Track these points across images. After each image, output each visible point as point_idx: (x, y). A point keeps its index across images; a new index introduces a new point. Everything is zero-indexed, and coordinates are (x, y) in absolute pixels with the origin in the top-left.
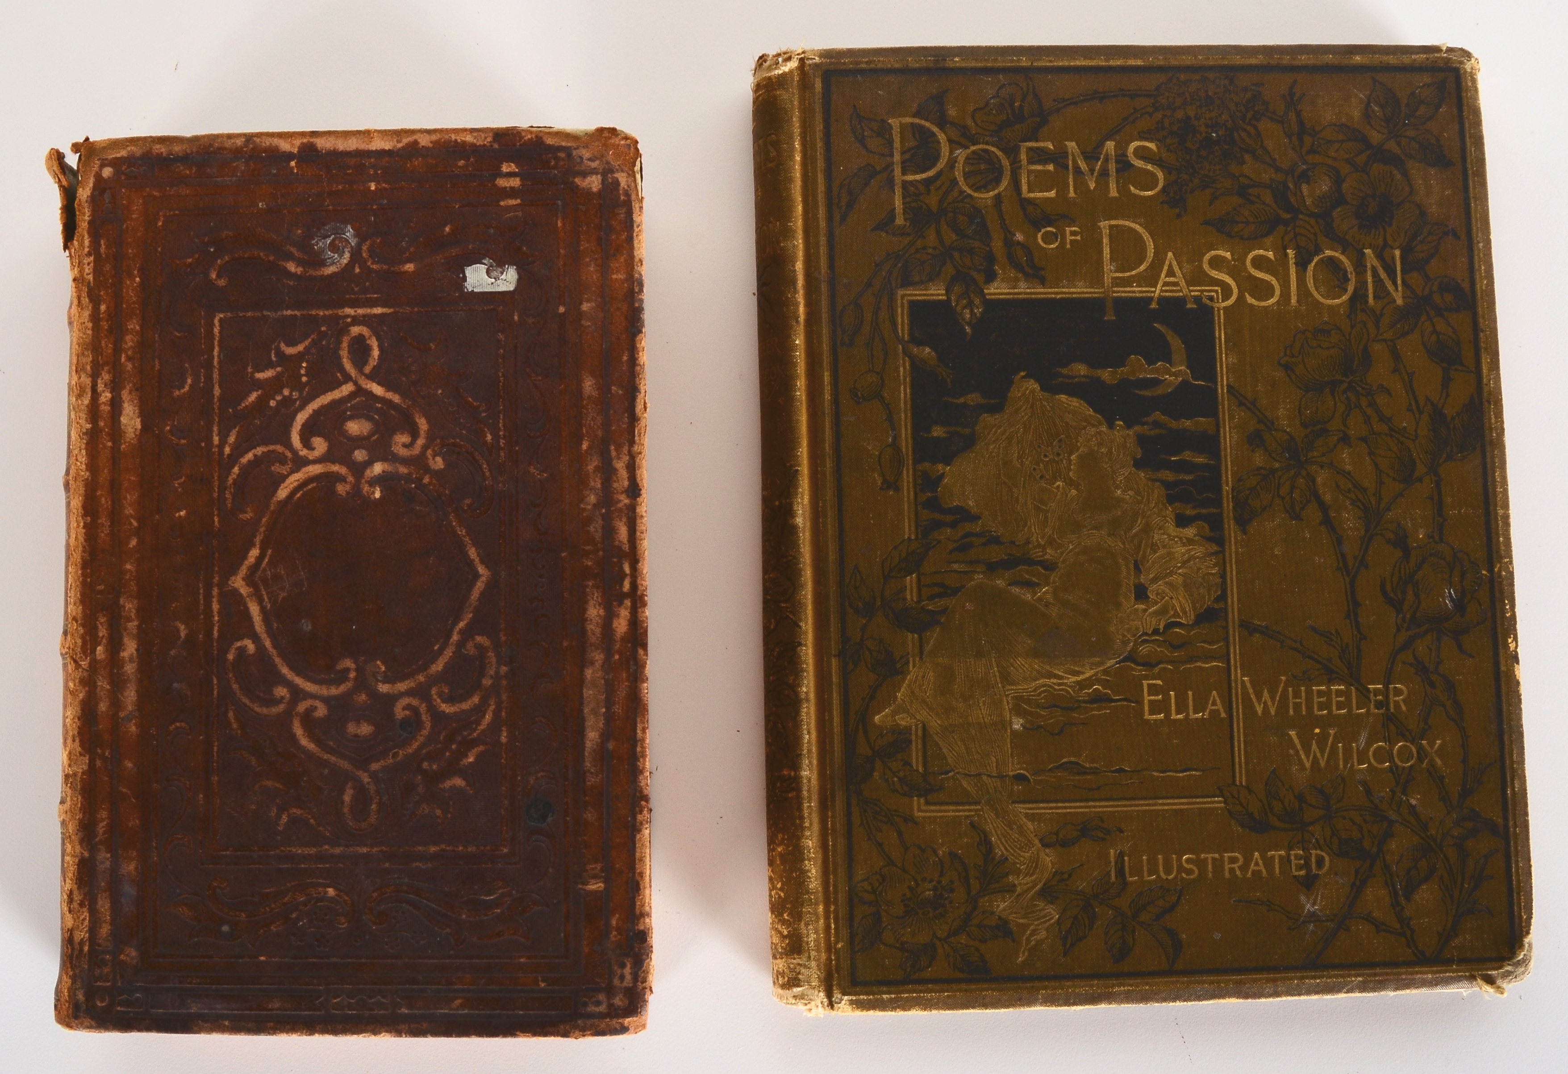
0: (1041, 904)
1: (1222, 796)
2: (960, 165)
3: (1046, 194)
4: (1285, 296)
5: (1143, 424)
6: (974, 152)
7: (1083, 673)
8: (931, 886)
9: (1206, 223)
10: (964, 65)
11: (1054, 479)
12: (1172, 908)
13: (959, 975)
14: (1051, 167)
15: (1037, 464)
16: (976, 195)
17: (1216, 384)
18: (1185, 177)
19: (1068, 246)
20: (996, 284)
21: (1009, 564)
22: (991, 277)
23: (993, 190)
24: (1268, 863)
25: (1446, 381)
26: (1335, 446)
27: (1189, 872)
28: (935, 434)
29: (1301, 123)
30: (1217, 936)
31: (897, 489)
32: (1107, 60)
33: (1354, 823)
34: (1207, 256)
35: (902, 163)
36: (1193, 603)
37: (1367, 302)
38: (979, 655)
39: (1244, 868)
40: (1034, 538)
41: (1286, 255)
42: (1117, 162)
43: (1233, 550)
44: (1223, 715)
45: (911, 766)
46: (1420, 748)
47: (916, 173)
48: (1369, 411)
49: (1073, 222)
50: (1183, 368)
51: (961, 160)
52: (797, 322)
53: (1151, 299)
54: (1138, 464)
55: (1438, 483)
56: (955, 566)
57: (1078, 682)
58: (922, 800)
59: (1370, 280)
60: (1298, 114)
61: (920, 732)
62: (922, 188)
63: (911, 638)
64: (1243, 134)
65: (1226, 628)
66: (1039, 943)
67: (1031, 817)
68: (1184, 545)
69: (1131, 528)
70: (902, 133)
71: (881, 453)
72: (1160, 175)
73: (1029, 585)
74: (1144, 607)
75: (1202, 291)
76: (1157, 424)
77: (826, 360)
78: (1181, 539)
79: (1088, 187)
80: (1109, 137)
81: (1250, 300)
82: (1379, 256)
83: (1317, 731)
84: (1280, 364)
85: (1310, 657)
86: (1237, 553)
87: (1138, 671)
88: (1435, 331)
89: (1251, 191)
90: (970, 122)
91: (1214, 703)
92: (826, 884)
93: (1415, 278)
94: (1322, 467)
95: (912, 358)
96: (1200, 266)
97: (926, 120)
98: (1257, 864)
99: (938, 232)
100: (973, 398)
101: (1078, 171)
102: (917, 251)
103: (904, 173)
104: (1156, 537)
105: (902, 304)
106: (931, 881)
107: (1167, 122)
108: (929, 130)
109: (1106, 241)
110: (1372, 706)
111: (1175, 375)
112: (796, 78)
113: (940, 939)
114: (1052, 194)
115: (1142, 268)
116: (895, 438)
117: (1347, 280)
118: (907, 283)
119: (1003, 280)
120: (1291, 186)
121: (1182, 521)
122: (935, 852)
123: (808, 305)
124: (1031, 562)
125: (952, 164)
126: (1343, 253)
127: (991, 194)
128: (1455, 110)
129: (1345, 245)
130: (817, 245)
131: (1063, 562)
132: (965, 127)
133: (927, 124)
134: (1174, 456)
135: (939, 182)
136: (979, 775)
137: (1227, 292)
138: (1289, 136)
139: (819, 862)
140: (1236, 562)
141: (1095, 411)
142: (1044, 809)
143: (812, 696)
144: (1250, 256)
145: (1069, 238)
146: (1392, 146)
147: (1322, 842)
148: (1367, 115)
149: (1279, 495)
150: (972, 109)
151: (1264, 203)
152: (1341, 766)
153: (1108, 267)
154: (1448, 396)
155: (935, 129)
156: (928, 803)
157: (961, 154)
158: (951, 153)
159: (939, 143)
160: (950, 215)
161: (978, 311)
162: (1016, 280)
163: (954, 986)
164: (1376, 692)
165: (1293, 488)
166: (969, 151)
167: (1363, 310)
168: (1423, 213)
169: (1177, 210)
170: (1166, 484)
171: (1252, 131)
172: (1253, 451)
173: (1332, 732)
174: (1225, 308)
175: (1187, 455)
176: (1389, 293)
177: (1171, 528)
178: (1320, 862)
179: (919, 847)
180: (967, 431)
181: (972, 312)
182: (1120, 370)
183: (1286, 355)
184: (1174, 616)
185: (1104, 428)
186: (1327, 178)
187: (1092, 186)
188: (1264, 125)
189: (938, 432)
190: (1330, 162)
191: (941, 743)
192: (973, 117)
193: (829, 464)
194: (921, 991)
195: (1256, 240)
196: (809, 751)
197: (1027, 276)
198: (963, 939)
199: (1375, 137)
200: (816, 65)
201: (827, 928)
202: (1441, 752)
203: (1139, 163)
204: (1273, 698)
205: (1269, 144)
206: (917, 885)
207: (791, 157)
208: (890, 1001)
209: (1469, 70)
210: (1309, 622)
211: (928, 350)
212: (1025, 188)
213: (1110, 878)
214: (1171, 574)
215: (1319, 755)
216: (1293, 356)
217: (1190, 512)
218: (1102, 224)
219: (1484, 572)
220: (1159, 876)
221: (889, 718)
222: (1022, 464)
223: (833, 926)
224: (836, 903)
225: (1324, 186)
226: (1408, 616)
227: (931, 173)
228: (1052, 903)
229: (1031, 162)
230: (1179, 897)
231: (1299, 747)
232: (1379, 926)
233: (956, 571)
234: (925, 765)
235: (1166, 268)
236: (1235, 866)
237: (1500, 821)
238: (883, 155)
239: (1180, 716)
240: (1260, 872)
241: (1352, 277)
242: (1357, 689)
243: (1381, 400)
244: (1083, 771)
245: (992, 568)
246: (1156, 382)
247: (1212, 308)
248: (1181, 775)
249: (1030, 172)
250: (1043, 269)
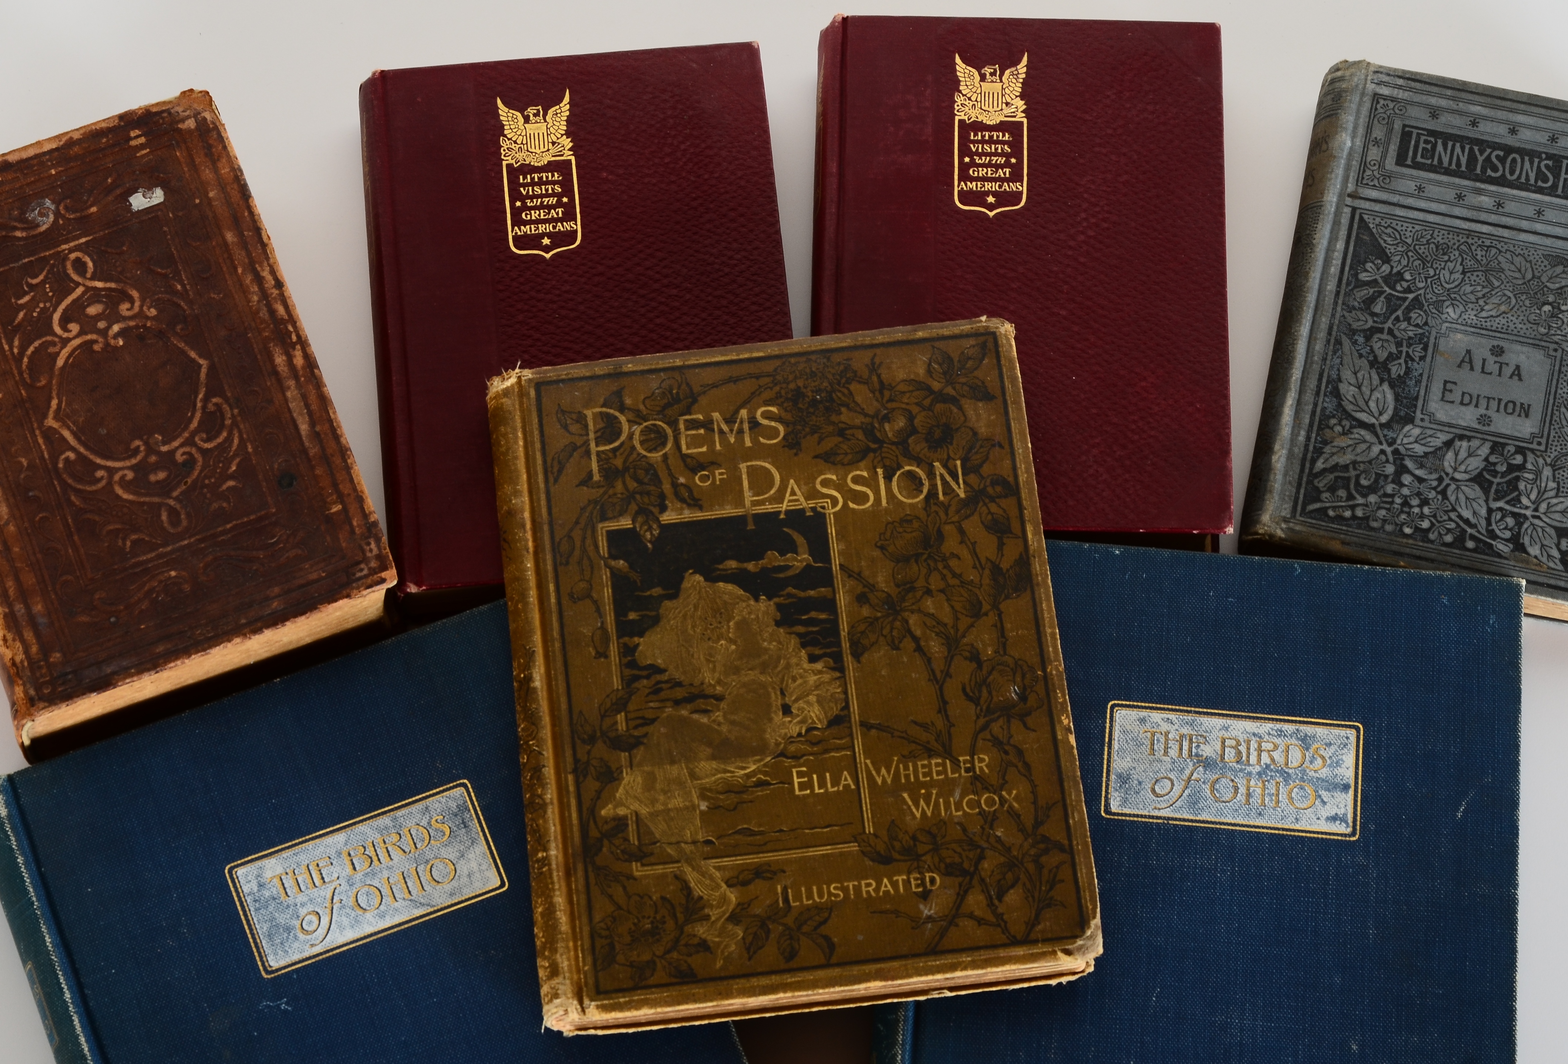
0: (730, 927)
1: (856, 841)
2: (637, 436)
3: (700, 450)
4: (878, 499)
5: (780, 596)
6: (646, 427)
7: (748, 768)
8: (649, 921)
9: (816, 457)
10: (635, 369)
11: (719, 639)
12: (825, 921)
13: (674, 980)
14: (702, 431)
15: (706, 630)
16: (649, 455)
17: (831, 564)
18: (799, 427)
19: (718, 483)
20: (667, 513)
21: (690, 699)
22: (663, 509)
23: (661, 450)
24: (895, 885)
25: (1001, 546)
26: (921, 597)
27: (837, 896)
28: (631, 618)
29: (881, 382)
30: (860, 938)
31: (606, 657)
32: (738, 355)
33: (955, 852)
34: (819, 479)
35: (596, 439)
36: (825, 713)
37: (938, 498)
38: (673, 762)
39: (877, 890)
40: (707, 680)
41: (876, 473)
42: (749, 423)
43: (852, 674)
44: (853, 787)
45: (629, 841)
46: (1001, 797)
47: (605, 445)
48: (945, 572)
49: (719, 466)
50: (806, 556)
51: (637, 433)
52: (528, 552)
53: (780, 512)
54: (778, 624)
55: (1000, 615)
56: (652, 705)
57: (746, 774)
58: (639, 864)
59: (939, 483)
60: (879, 376)
61: (634, 818)
62: (611, 455)
63: (624, 756)
64: (839, 394)
65: (850, 728)
66: (730, 953)
67: (719, 868)
68: (815, 675)
69: (776, 667)
70: (594, 419)
71: (593, 634)
72: (781, 428)
73: (705, 712)
74: (789, 719)
75: (816, 503)
76: (789, 595)
77: (550, 575)
78: (813, 671)
79: (729, 441)
80: (742, 406)
81: (851, 505)
82: (945, 466)
83: (923, 791)
84: (876, 546)
85: (914, 742)
86: (854, 676)
87: (788, 762)
88: (990, 513)
89: (847, 432)
90: (642, 407)
91: (846, 780)
92: (573, 928)
93: (973, 478)
94: (912, 613)
95: (612, 569)
96: (814, 487)
97: (611, 408)
98: (886, 886)
99: (624, 483)
100: (657, 591)
101: (721, 432)
102: (610, 497)
103: (597, 446)
104: (795, 671)
105: (602, 533)
106: (649, 917)
107: (783, 392)
108: (613, 415)
109: (744, 477)
110: (963, 771)
111: (800, 561)
112: (516, 390)
113: (658, 957)
114: (704, 449)
115: (772, 492)
116: (602, 623)
117: (922, 484)
118: (604, 518)
119: (672, 510)
120: (877, 425)
121: (813, 659)
122: (650, 898)
123: (535, 539)
124: (706, 697)
125: (631, 436)
126: (918, 466)
127: (661, 453)
128: (995, 361)
129: (919, 462)
130: (539, 499)
131: (729, 694)
132: (638, 411)
133: (612, 411)
134: (804, 615)
135: (622, 450)
136: (678, 843)
137: (835, 502)
138: (873, 392)
139: (568, 913)
140: (855, 683)
141: (744, 591)
142: (726, 861)
143: (555, 801)
144: (850, 476)
145: (718, 477)
146: (950, 390)
147: (932, 867)
148: (929, 372)
149: (883, 635)
150: (642, 397)
151: (858, 439)
152: (943, 814)
153: (747, 493)
154: (1003, 555)
155: (617, 414)
156: (643, 865)
157: (637, 429)
158: (630, 428)
159: (621, 423)
160: (632, 470)
161: (656, 532)
162: (682, 509)
163: (671, 988)
164: (965, 762)
165: (892, 629)
166: (642, 426)
167: (935, 504)
168: (975, 434)
169: (795, 451)
170: (799, 635)
171: (846, 391)
172: (861, 607)
173: (934, 792)
174: (834, 513)
175: (813, 614)
176: (954, 490)
177: (806, 665)
178: (933, 881)
179: (639, 895)
180: (653, 613)
181: (652, 534)
182: (760, 562)
183: (880, 539)
184: (812, 723)
185: (752, 602)
186: (902, 417)
187: (732, 440)
188: (853, 387)
189: (632, 616)
190: (904, 406)
191: (649, 824)
192: (644, 403)
193: (557, 645)
194: (647, 994)
195: (853, 464)
196: (556, 838)
197: (689, 506)
198: (675, 955)
199: (936, 386)
200: (530, 379)
201: (577, 957)
202: (1016, 798)
203: (765, 422)
204: (889, 772)
205: (859, 399)
206: (639, 921)
207: (516, 443)
208: (625, 1003)
209: (1003, 332)
210: (911, 718)
211: (622, 562)
212: (684, 447)
213: (778, 904)
214: (808, 695)
215: (925, 808)
216: (886, 540)
217: (818, 651)
218: (741, 466)
219: (1039, 673)
220: (814, 900)
221: (612, 811)
222: (694, 631)
223: (580, 955)
224: (582, 939)
225: (901, 423)
226: (984, 708)
227: (616, 444)
228: (737, 925)
229: (687, 429)
230: (830, 914)
231: (910, 803)
232: (980, 921)
233: (652, 708)
234: (639, 839)
235: (789, 490)
236: (870, 889)
237: (1066, 842)
238: (581, 435)
239: (822, 791)
240: (889, 891)
241: (926, 483)
242: (950, 761)
243: (953, 563)
244: (753, 833)
245: (677, 703)
246: (787, 568)
247: (825, 514)
248: (825, 830)
249: (687, 436)
250: (700, 500)
